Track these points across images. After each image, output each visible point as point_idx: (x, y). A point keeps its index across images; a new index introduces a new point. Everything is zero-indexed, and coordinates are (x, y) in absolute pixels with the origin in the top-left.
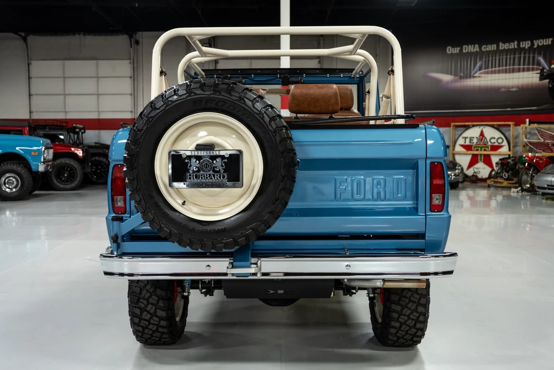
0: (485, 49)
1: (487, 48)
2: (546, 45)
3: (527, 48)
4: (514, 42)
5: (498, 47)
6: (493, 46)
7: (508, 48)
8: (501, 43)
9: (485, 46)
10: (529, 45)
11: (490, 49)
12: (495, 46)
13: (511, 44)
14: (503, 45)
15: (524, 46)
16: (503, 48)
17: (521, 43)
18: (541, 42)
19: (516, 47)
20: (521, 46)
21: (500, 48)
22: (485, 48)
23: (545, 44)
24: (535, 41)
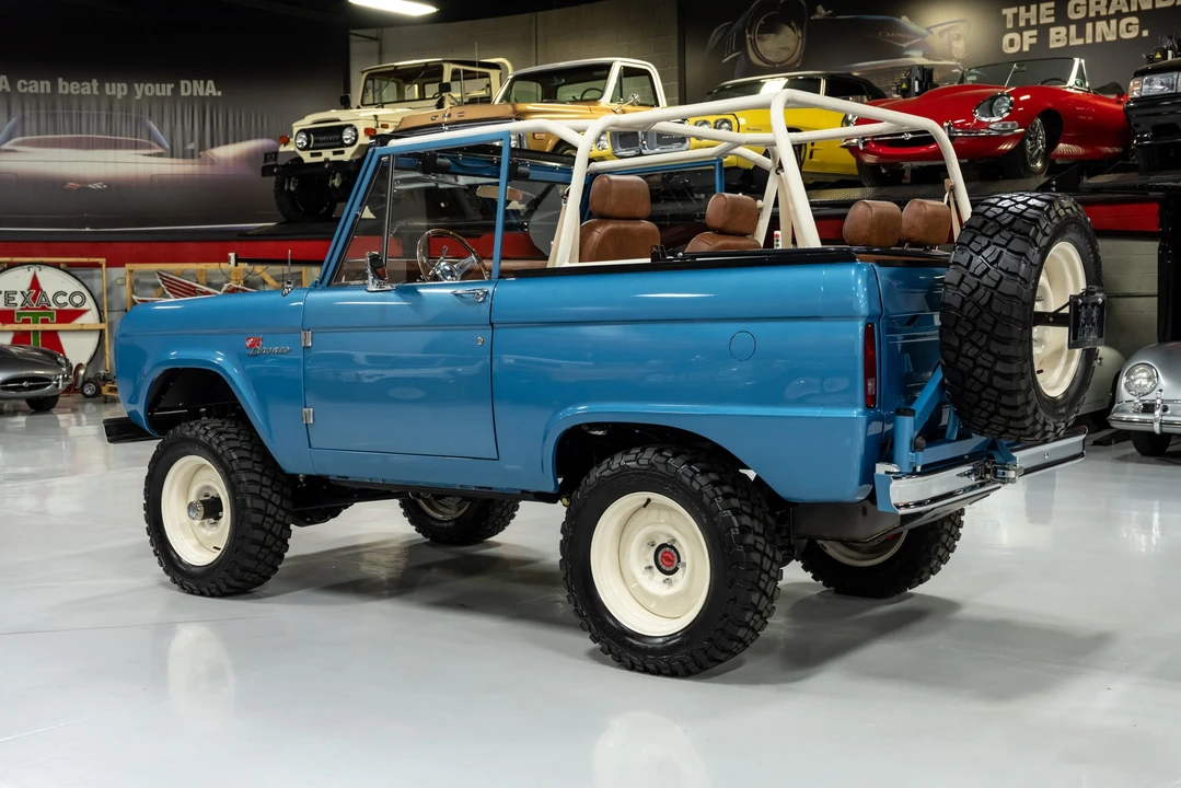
0: (25, 90)
1: (28, 86)
2: (162, 97)
3: (119, 97)
4: (90, 82)
5: (54, 86)
6: (42, 83)
7: (78, 92)
8: (60, 80)
9: (25, 83)
10: (125, 93)
11: (37, 91)
12: (48, 83)
13: (83, 84)
14: (66, 84)
15: (113, 93)
16: (66, 92)
17: (107, 85)
18: (150, 88)
19: (96, 92)
20: (108, 92)
21: (61, 91)
22: (23, 86)
23: (158, 94)
24: (136, 85)
